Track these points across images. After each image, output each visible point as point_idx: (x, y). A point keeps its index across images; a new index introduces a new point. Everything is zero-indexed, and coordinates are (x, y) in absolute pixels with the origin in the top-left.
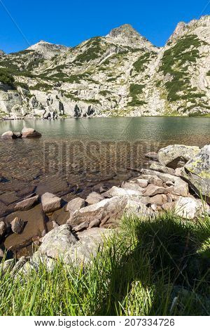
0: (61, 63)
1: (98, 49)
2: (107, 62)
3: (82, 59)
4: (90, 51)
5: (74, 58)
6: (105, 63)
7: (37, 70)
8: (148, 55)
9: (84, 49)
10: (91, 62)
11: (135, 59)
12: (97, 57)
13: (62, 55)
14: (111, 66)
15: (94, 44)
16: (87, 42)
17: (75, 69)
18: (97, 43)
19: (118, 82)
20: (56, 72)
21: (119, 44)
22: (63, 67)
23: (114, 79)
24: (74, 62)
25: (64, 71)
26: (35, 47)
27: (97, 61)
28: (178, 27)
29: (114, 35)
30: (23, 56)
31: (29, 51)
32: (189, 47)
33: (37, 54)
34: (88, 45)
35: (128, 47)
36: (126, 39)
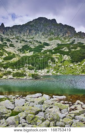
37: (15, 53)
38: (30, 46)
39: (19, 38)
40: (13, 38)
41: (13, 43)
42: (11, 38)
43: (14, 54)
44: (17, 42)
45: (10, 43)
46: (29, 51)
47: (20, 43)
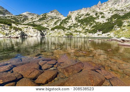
0: (34, 20)
1: (45, 17)
2: (48, 21)
3: (40, 20)
4: (43, 18)
5: (38, 19)
6: (47, 21)
7: (26, 22)
8: (59, 20)
9: (41, 17)
10: (43, 21)
11: (56, 21)
12: (45, 19)
13: (34, 17)
14: (49, 22)
15: (44, 16)
16: (42, 15)
17: (38, 23)
18: (45, 16)
19: (50, 27)
20: (32, 23)
21: (53, 16)
22: (34, 22)
23: (49, 26)
24: (38, 20)
25: (35, 23)
26: (25, 14)
27: (45, 20)
28: (70, 12)
29: (52, 12)
30: (20, 16)
31: (22, 15)
32: (67, 20)
33: (25, 16)
34: (43, 15)
35: (55, 17)
36: (55, 14)
37: (103, 22)
38: (120, 14)
39: (112, 9)
40: (107, 11)
41: (104, 15)
42: (105, 11)
43: (101, 23)
44: (109, 13)
45: (103, 15)
46: (117, 19)
47: (112, 13)
